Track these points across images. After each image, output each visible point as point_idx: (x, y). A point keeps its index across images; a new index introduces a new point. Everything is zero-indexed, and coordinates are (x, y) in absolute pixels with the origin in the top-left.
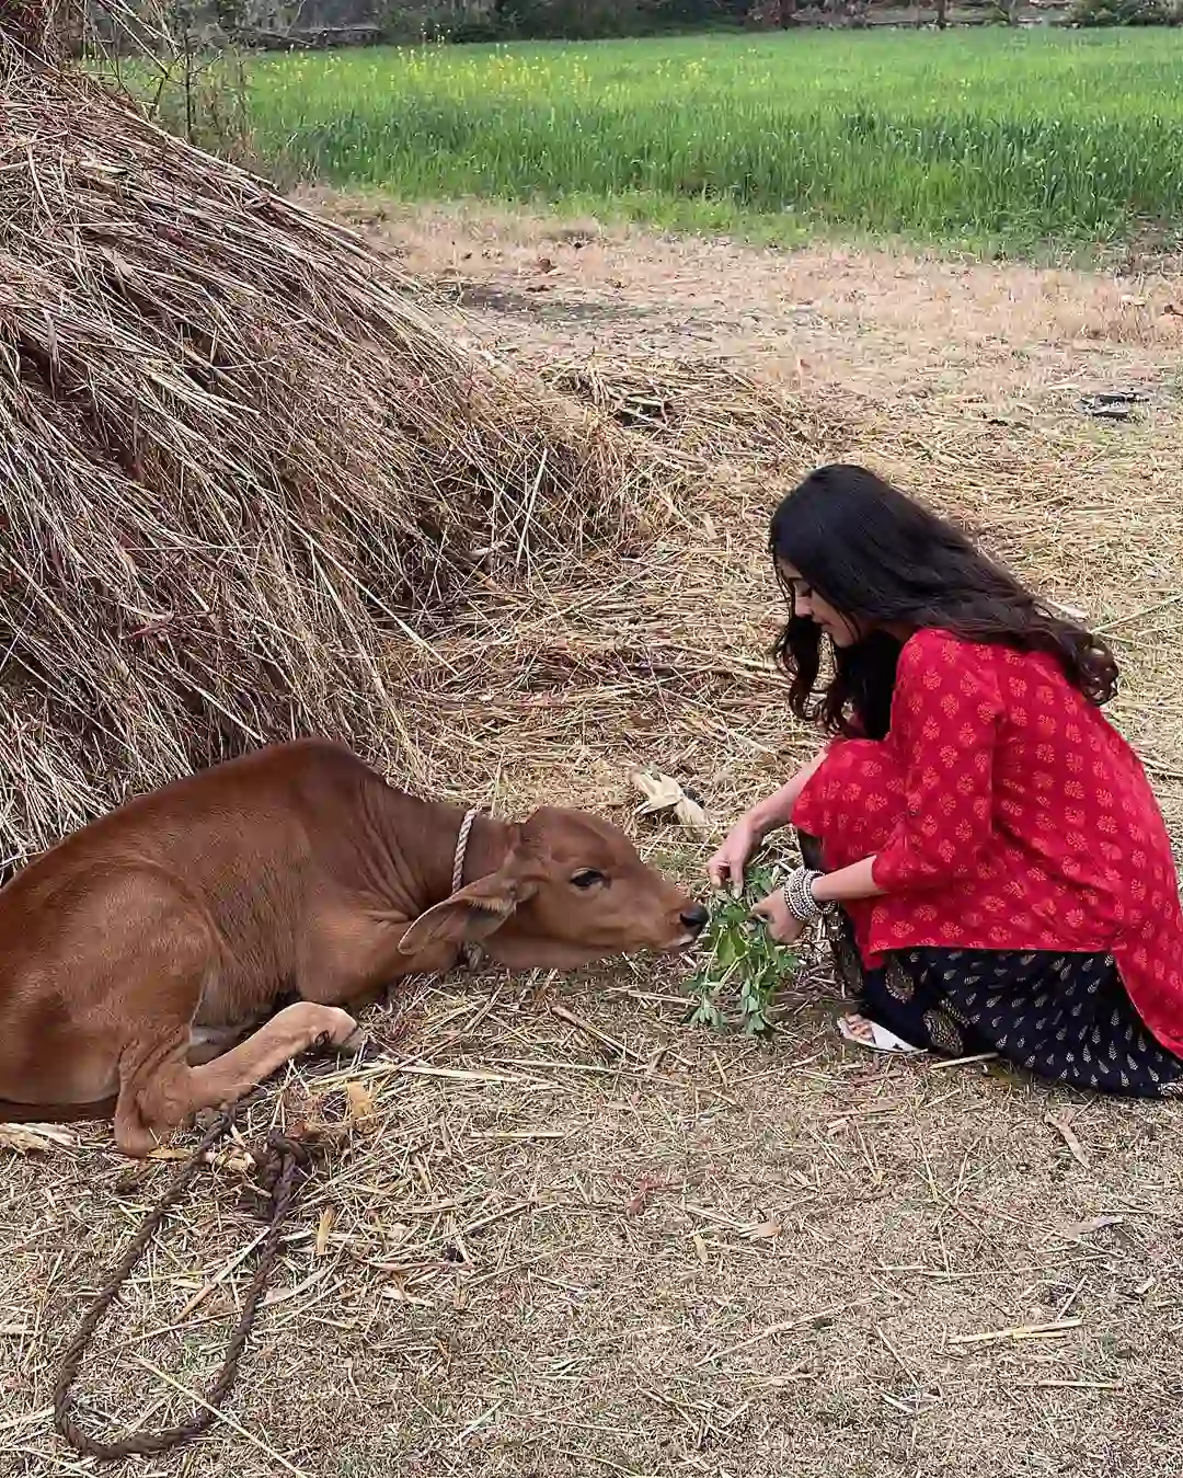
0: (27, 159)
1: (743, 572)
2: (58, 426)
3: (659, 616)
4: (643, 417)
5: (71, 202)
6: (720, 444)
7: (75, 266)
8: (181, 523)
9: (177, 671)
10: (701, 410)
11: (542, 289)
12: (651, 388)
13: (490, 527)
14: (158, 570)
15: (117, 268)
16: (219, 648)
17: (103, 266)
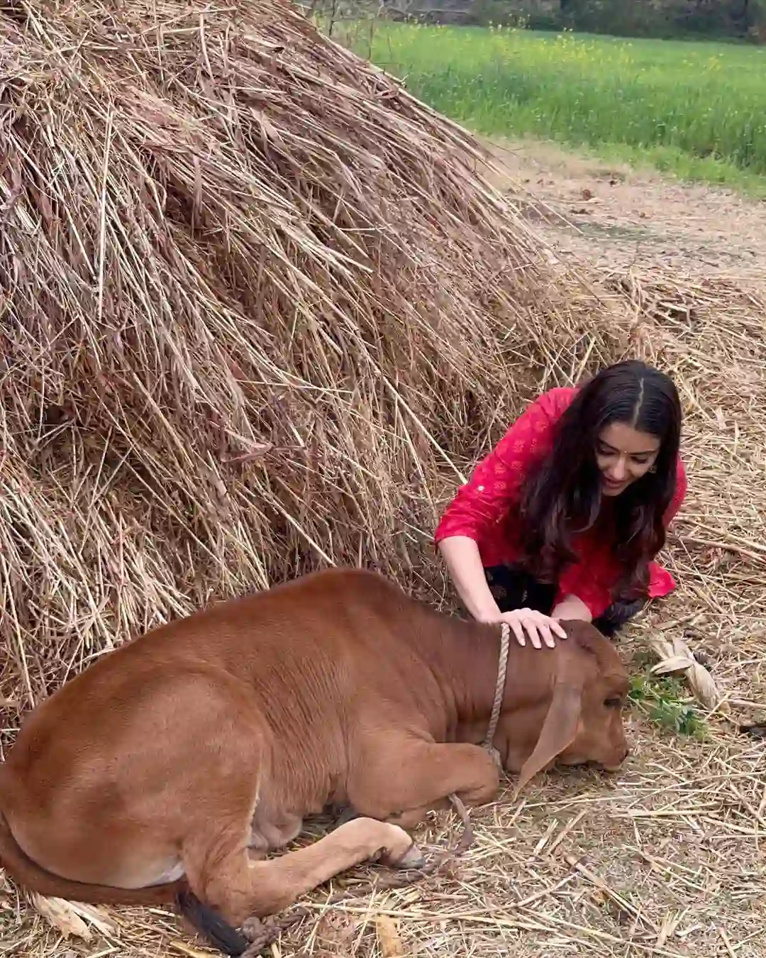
0: (198, 25)
1: (748, 461)
2: (193, 262)
4: (672, 320)
5: (231, 67)
6: (733, 349)
7: (227, 123)
8: (289, 362)
9: (268, 495)
10: (719, 320)
11: (583, 212)
12: (678, 296)
14: (264, 403)
15: (263, 128)
16: (307, 478)
17: (251, 126)
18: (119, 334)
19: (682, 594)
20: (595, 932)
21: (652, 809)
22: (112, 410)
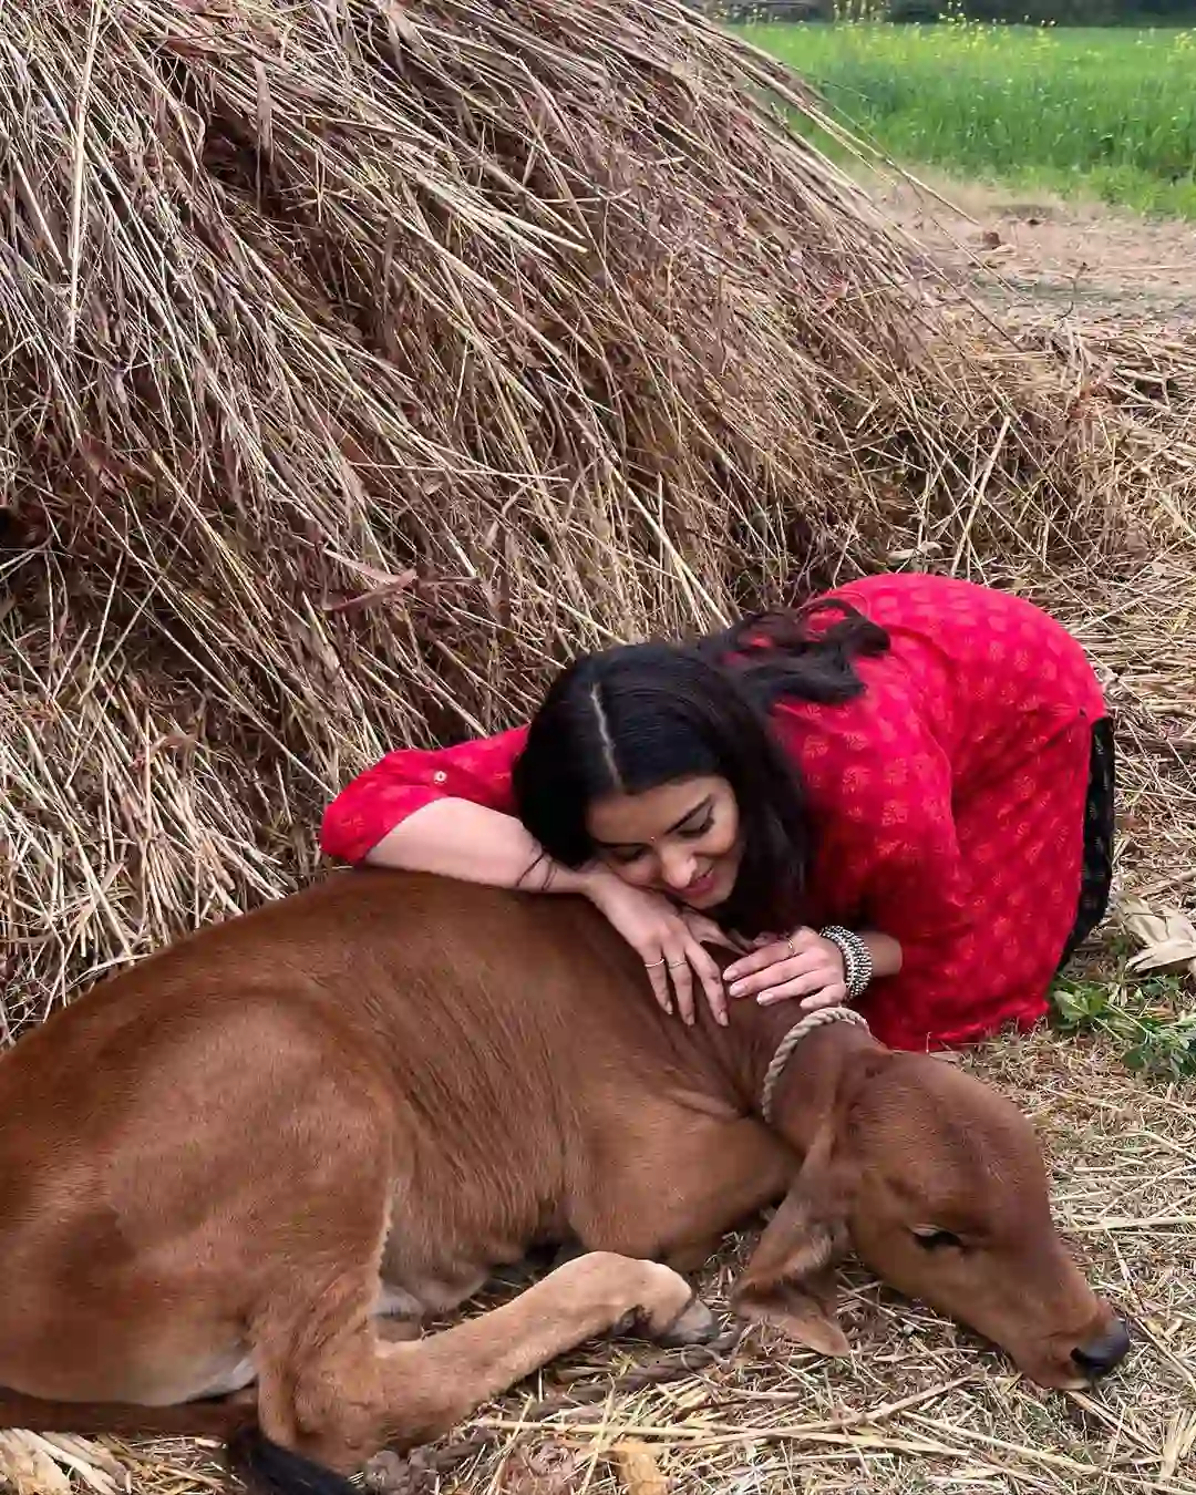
2: (264, 253)
3: (1158, 666)
4: (1138, 396)
8: (450, 432)
9: (422, 673)
12: (1144, 360)
13: (916, 522)
14: (403, 505)
15: (392, 26)
16: (494, 643)
17: (370, 22)
18: (119, 379)
19: (1176, 835)
20: (1042, 1454)
21: (1139, 1215)
22: (119, 522)
